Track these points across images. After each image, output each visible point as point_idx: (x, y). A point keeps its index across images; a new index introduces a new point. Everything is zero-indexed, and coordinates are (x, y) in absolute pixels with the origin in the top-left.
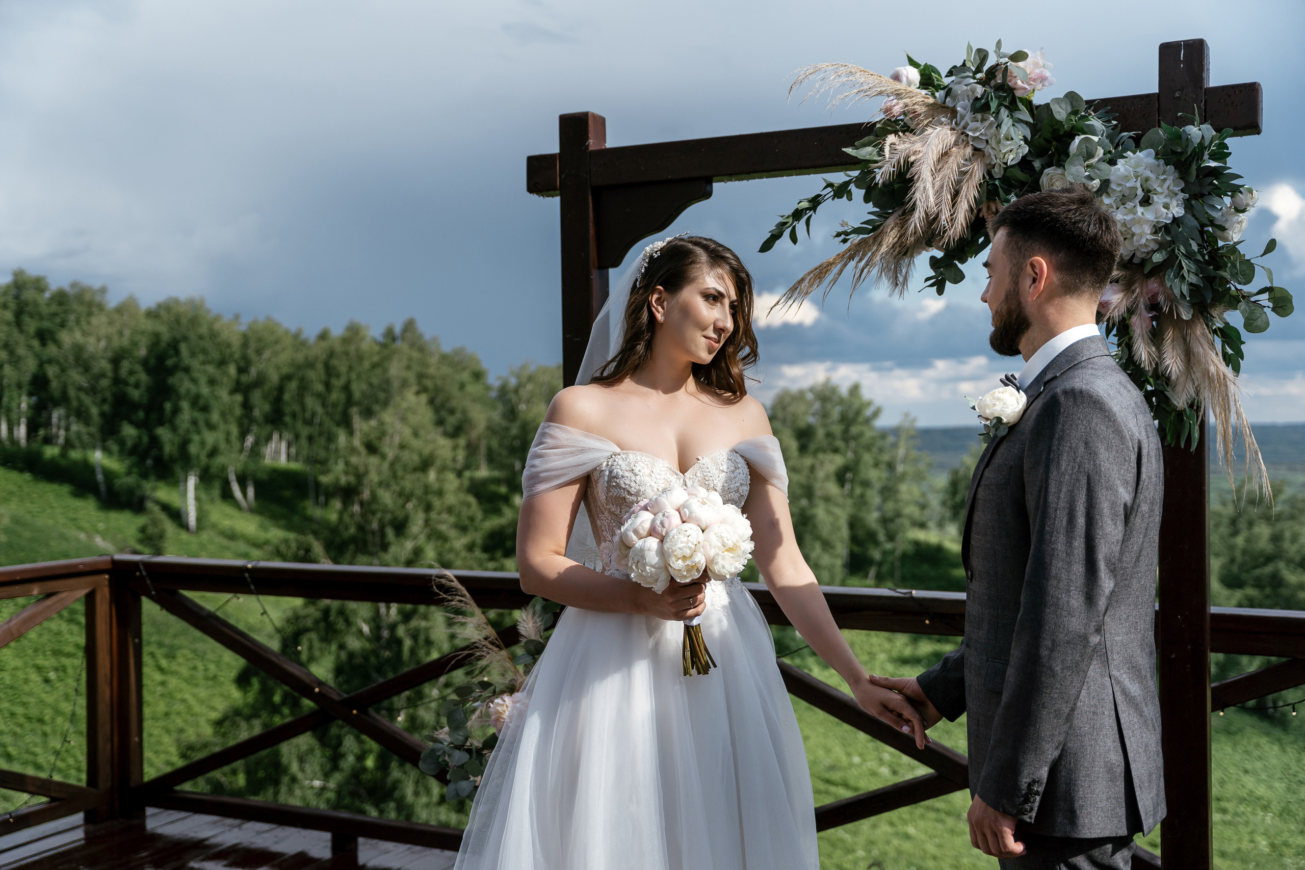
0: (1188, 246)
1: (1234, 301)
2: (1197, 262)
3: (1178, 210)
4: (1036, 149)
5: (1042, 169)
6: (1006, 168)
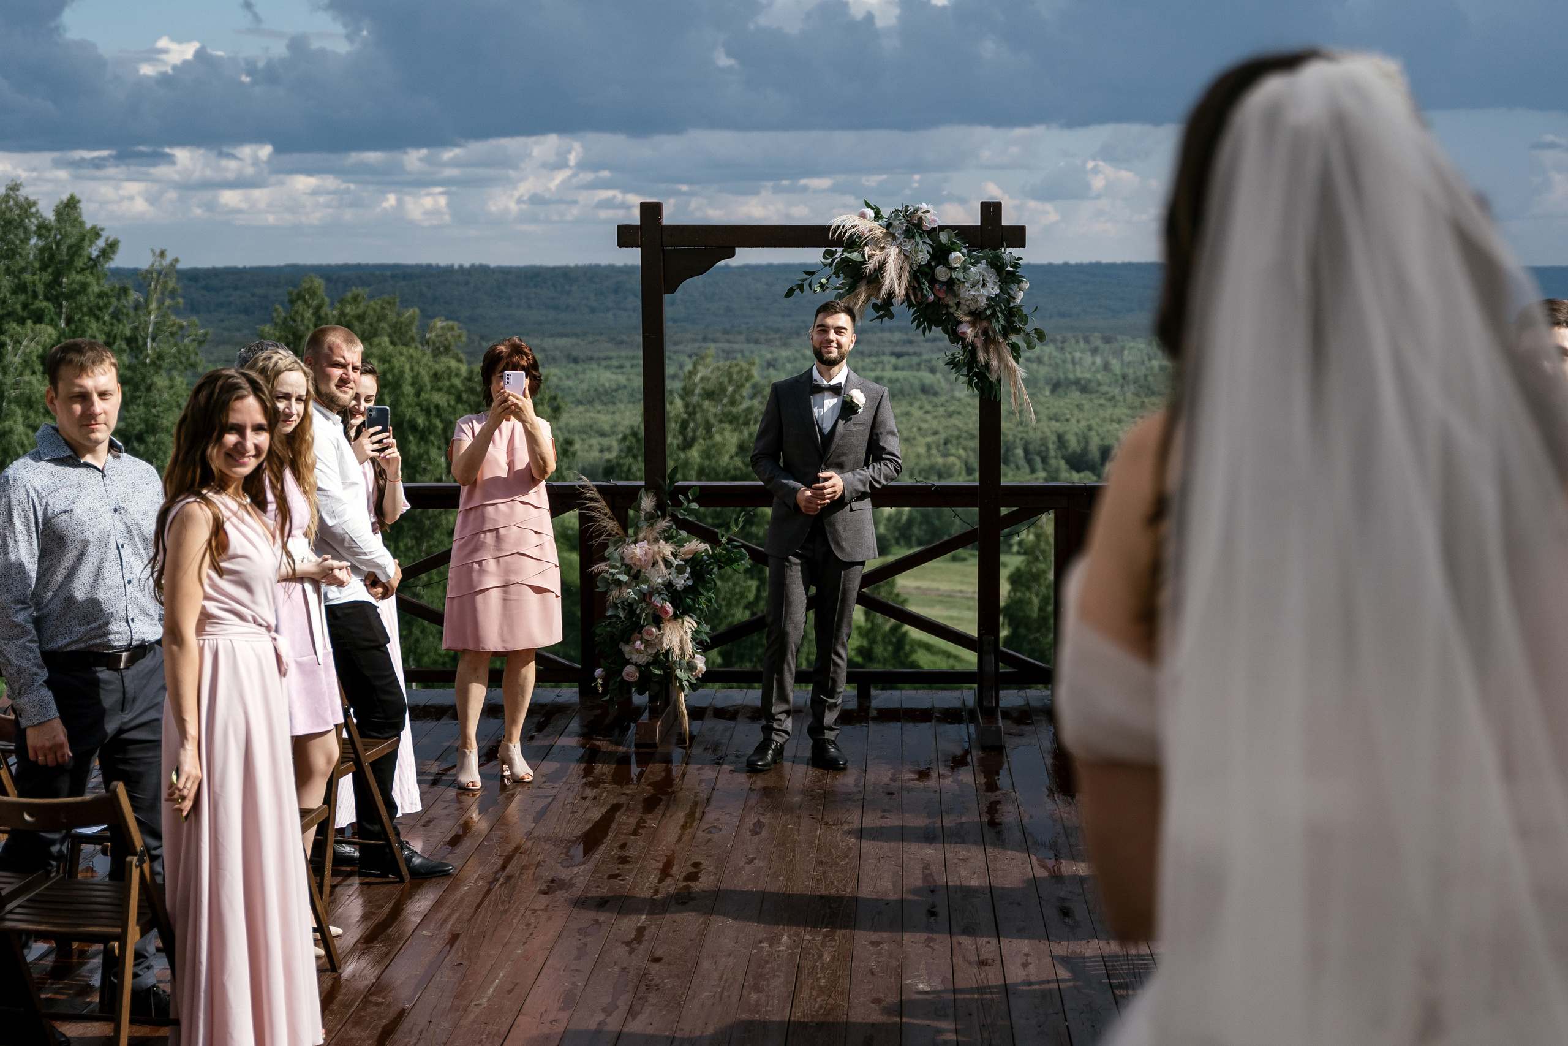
0: (1001, 307)
1: (1017, 331)
2: (1004, 314)
3: (997, 291)
4: (933, 257)
5: (936, 267)
6: (920, 266)
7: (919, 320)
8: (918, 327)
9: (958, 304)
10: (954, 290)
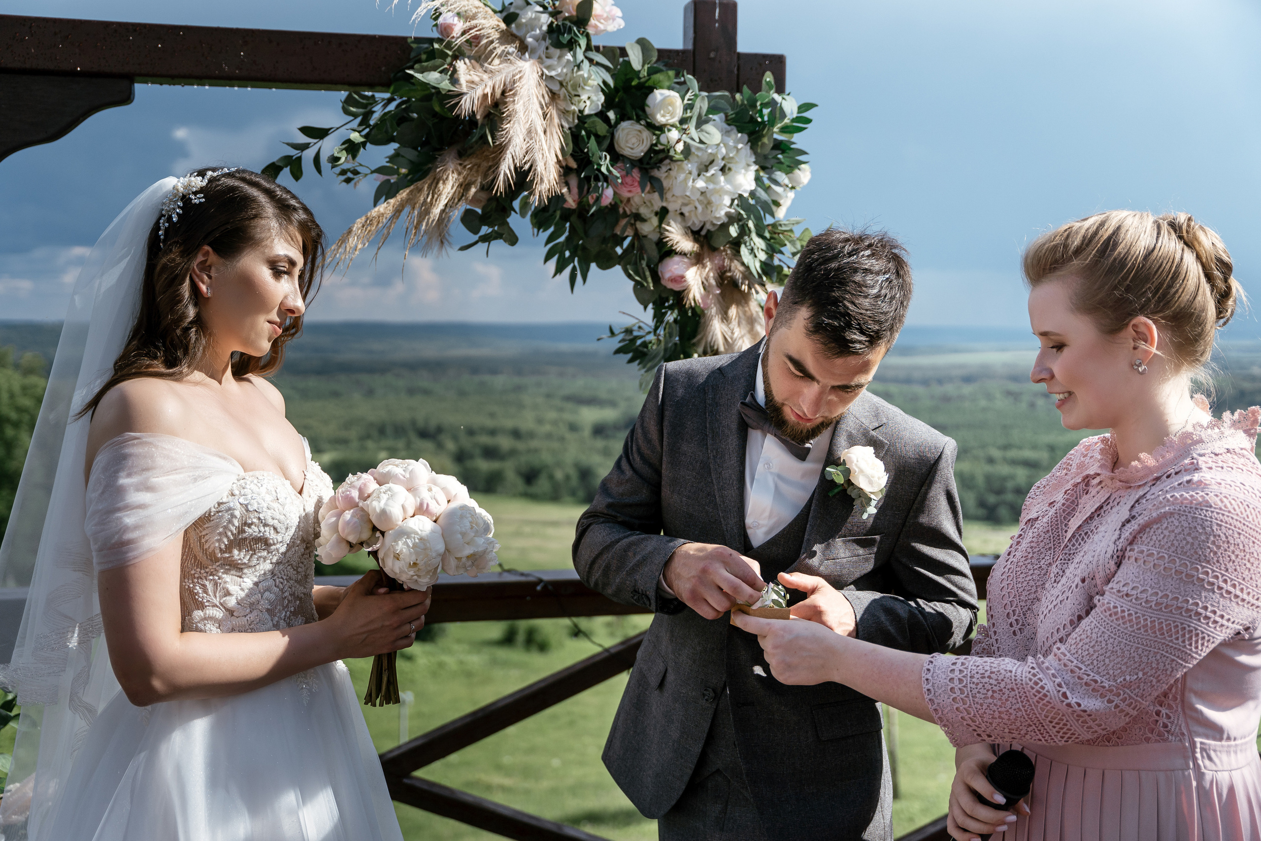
3: (750, 184)
4: (612, 98)
5: (617, 123)
6: (582, 118)
7: (562, 255)
8: (559, 270)
9: (663, 214)
10: (658, 180)
